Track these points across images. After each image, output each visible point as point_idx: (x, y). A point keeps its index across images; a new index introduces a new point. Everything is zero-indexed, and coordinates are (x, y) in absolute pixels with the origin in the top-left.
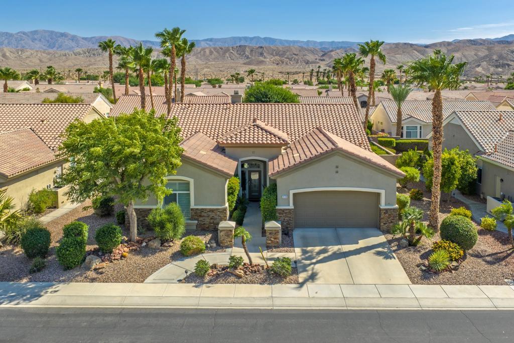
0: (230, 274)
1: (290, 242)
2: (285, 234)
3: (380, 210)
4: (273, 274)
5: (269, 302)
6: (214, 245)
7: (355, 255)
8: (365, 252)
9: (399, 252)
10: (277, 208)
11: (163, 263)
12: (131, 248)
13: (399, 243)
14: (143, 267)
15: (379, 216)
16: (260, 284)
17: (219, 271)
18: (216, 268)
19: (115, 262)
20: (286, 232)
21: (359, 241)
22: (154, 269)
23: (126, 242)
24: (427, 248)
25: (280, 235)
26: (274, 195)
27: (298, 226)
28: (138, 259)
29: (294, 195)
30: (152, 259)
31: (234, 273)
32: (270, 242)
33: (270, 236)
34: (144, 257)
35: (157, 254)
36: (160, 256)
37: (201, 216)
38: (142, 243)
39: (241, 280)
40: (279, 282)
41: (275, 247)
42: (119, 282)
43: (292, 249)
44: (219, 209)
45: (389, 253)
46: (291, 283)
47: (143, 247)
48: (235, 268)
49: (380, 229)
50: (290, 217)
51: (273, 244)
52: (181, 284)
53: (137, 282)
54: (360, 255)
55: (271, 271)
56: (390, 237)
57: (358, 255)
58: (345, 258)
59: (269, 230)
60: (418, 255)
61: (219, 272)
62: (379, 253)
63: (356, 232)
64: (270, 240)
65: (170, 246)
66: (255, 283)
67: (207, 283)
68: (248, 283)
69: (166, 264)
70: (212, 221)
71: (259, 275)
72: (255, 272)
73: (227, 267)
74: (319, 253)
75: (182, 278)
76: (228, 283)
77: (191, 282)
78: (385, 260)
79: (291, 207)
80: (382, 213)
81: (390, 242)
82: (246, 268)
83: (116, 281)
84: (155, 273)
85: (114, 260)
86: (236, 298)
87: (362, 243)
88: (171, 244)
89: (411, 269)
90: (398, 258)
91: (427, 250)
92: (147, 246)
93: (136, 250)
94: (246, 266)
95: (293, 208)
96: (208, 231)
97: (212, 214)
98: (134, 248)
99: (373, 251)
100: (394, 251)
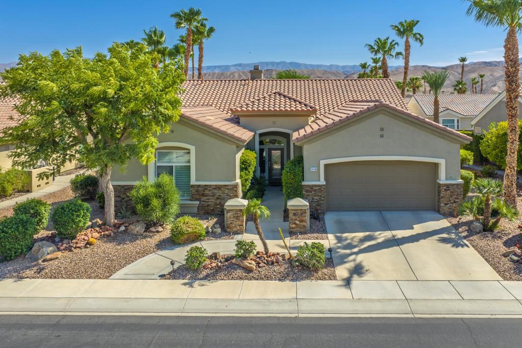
0: (236, 266)
1: (322, 227)
2: (315, 218)
3: (440, 185)
4: (298, 266)
5: (292, 307)
6: (219, 230)
7: (413, 242)
8: (424, 239)
9: (471, 238)
10: (304, 183)
11: (144, 253)
12: (103, 233)
13: (469, 227)
14: (114, 258)
15: (437, 194)
16: (280, 280)
17: (221, 262)
18: (216, 258)
19: (76, 251)
20: (316, 215)
21: (414, 226)
22: (129, 260)
23: (99, 226)
24: (509, 234)
25: (307, 217)
26: (300, 167)
27: (330, 209)
28: (110, 247)
29: (326, 166)
30: (129, 247)
31: (242, 265)
32: (294, 226)
33: (294, 217)
34: (119, 244)
35: (138, 242)
36: (141, 243)
37: (203, 195)
38: (119, 227)
39: (251, 274)
40: (308, 278)
41: (301, 233)
42: (74, 278)
43: (324, 235)
44: (227, 185)
45: (458, 239)
46: (325, 279)
47: (121, 232)
48: (244, 257)
49: (439, 212)
50: (321, 196)
51: (298, 230)
52: (163, 281)
53: (100, 278)
54: (419, 242)
55: (296, 261)
56: (455, 221)
57: (415, 243)
58: (398, 245)
59: (293, 210)
60: (499, 243)
61: (219, 264)
62: (444, 240)
63: (408, 216)
64: (295, 223)
65: (158, 232)
66: (271, 279)
67: (201, 279)
68: (262, 279)
69: (147, 254)
70: (218, 202)
71: (278, 267)
72: (273, 263)
73: (232, 257)
74: (363, 240)
75: (166, 272)
76: (233, 278)
77: (179, 278)
78: (454, 249)
79: (322, 182)
80: (443, 189)
81: (456, 227)
82: (259, 258)
83: (70, 276)
84: (128, 266)
85: (75, 248)
86: (243, 300)
87: (418, 229)
88: (160, 229)
89: (496, 260)
90: (473, 246)
91: (510, 236)
92: (125, 231)
93: (110, 235)
94: (258, 256)
95: (324, 183)
96: (213, 215)
97: (218, 193)
98: (107, 233)
99: (436, 237)
100: (465, 237)
